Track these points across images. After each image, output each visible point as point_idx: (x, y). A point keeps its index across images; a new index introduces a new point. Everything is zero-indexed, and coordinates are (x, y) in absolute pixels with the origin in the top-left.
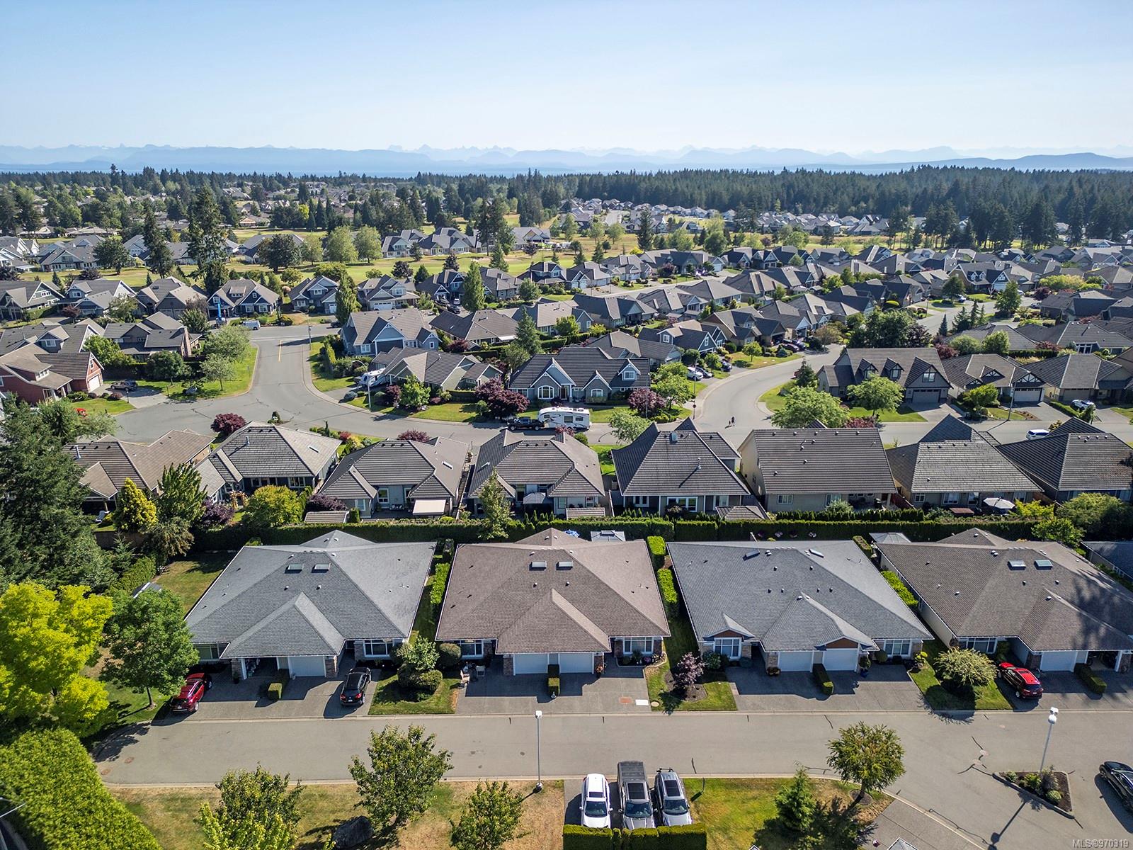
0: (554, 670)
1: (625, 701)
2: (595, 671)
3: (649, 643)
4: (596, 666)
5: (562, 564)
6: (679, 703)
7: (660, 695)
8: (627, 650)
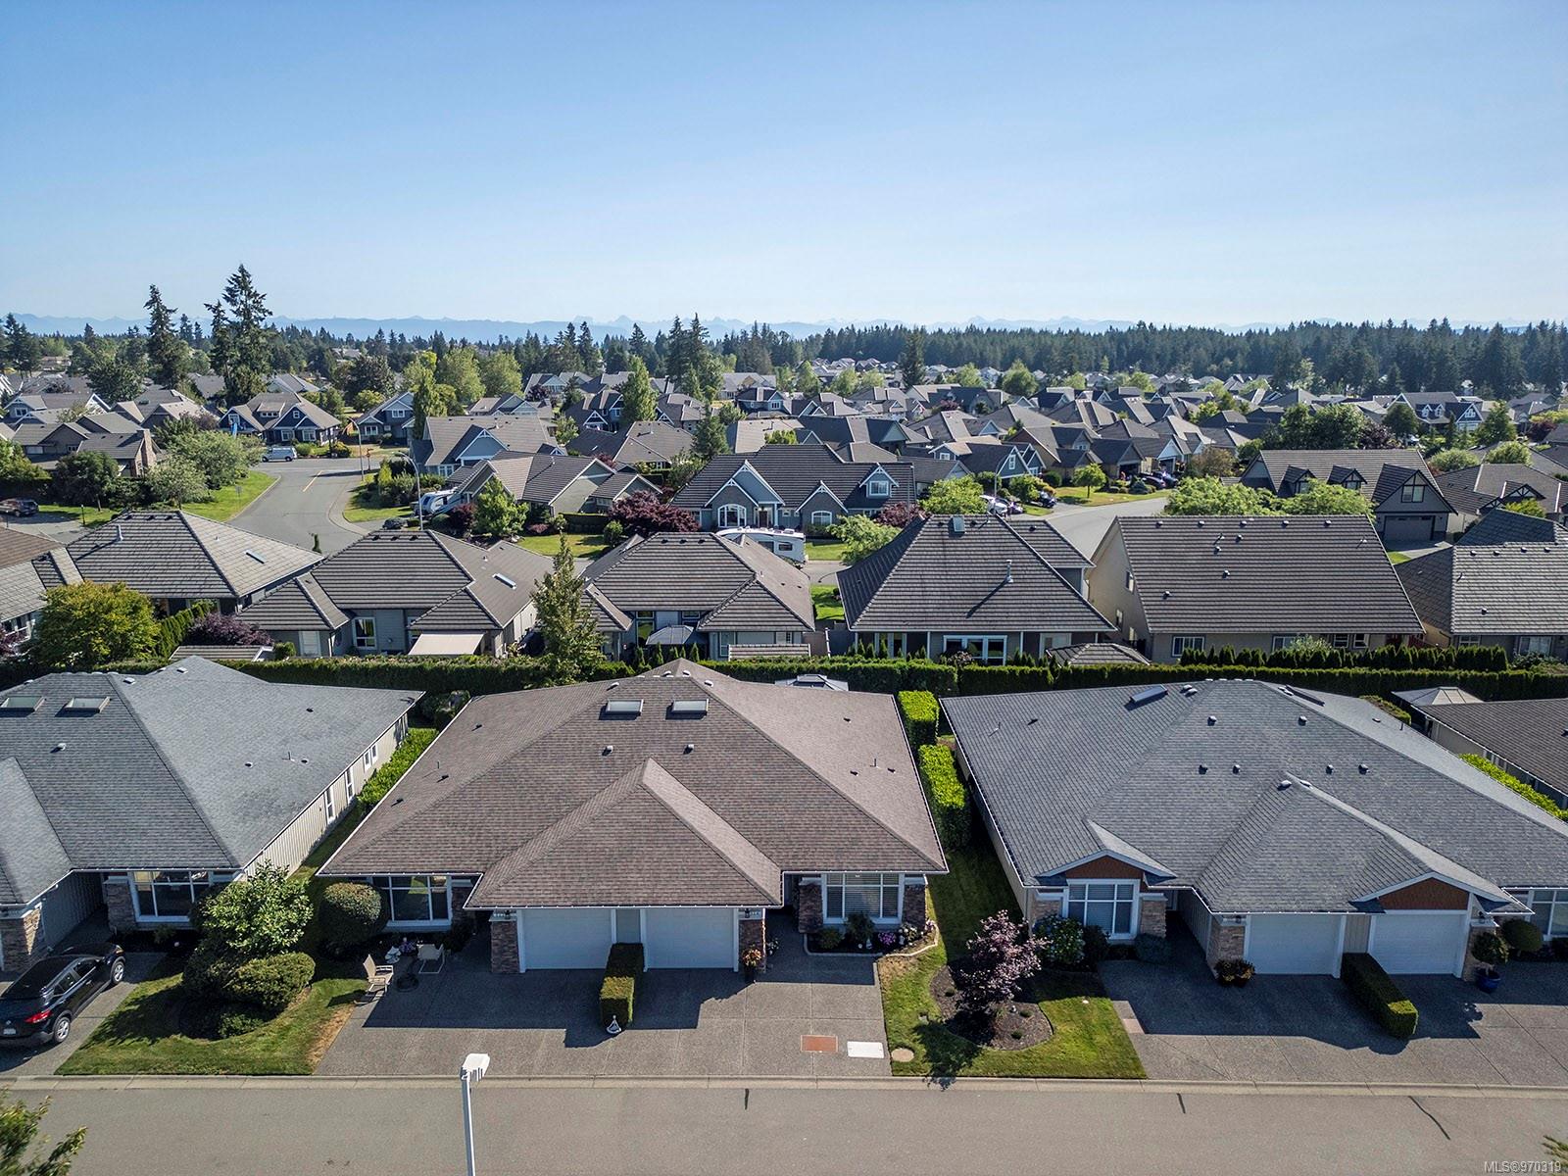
0: (626, 957)
1: (814, 1044)
2: (742, 962)
3: (891, 894)
4: (743, 951)
5: (680, 706)
6: (971, 1053)
7: (919, 1029)
8: (834, 911)
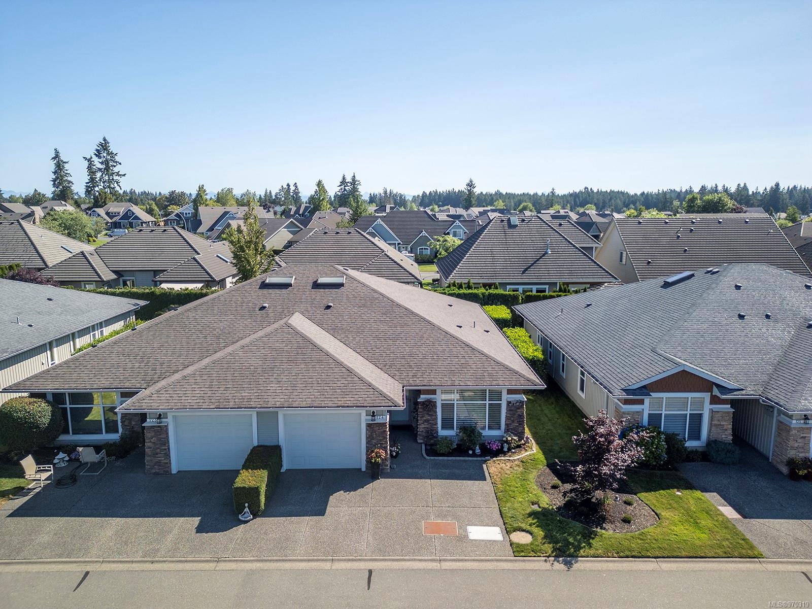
0: (265, 455)
1: (436, 529)
2: (369, 461)
3: (495, 410)
4: (369, 450)
6: (588, 536)
7: (533, 514)
8: (448, 424)
